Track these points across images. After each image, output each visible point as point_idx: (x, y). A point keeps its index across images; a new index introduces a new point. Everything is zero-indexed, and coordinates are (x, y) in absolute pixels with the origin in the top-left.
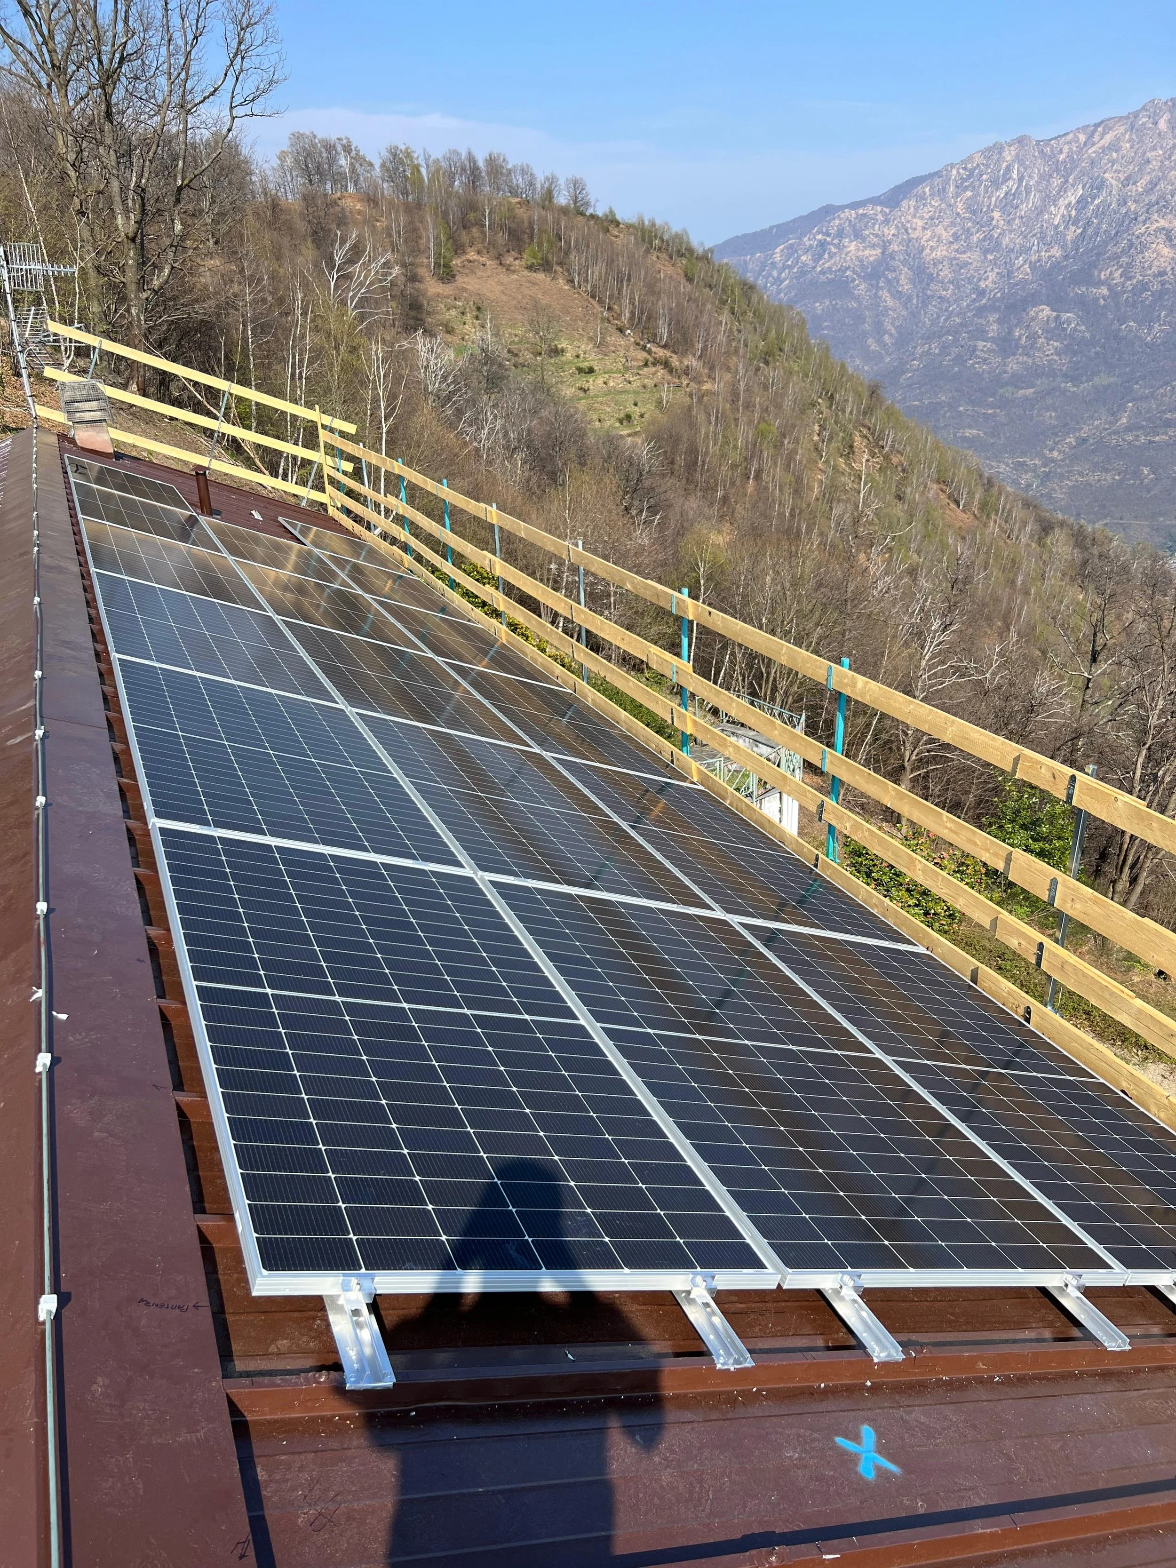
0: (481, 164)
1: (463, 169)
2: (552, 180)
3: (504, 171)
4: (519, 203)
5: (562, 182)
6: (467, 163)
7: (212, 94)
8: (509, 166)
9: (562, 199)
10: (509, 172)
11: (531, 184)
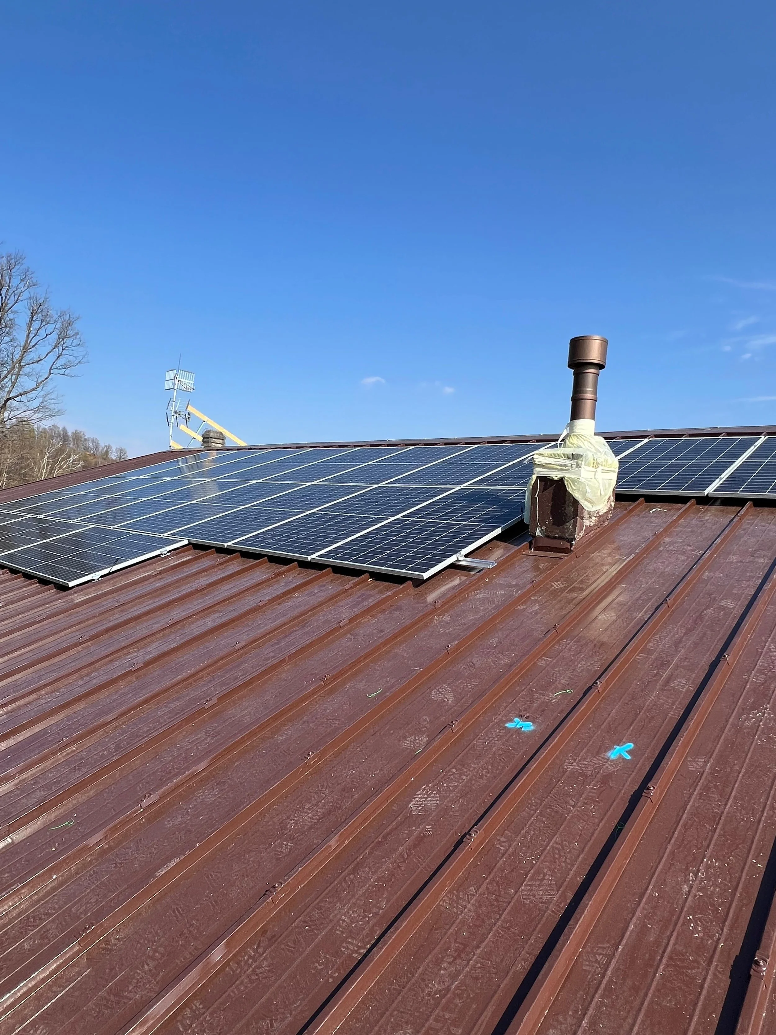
0: (70, 434)
1: (59, 435)
2: (108, 448)
3: (83, 439)
4: (89, 455)
5: (114, 449)
6: (62, 432)
7: (37, 362)
8: (86, 438)
9: (113, 456)
10: (85, 440)
11: (97, 448)
